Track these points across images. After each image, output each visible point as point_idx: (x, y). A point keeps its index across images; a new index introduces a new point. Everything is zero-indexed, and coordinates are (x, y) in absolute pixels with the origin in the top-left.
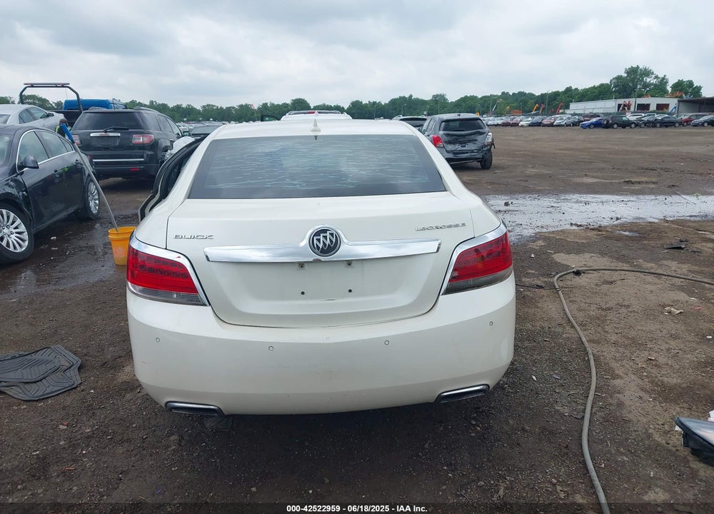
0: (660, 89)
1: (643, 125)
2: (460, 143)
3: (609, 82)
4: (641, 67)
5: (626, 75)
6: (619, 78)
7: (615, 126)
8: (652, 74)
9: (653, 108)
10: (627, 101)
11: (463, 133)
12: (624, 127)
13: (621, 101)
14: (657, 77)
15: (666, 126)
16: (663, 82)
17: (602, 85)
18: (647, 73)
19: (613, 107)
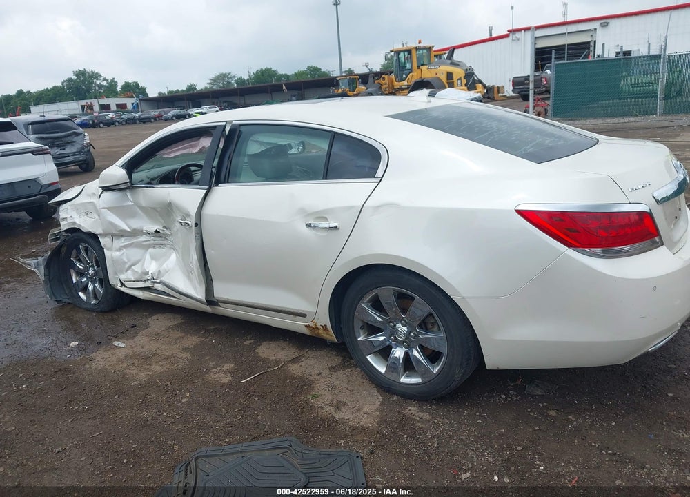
0: (110, 90)
1: (124, 123)
2: (58, 146)
3: (61, 85)
4: (88, 70)
5: (75, 78)
6: (70, 80)
7: (102, 125)
8: (100, 76)
9: (113, 108)
10: (89, 102)
11: (59, 135)
12: (109, 126)
13: (84, 102)
14: (105, 80)
15: (144, 122)
16: (113, 83)
17: (55, 87)
18: (96, 76)
19: (77, 109)
